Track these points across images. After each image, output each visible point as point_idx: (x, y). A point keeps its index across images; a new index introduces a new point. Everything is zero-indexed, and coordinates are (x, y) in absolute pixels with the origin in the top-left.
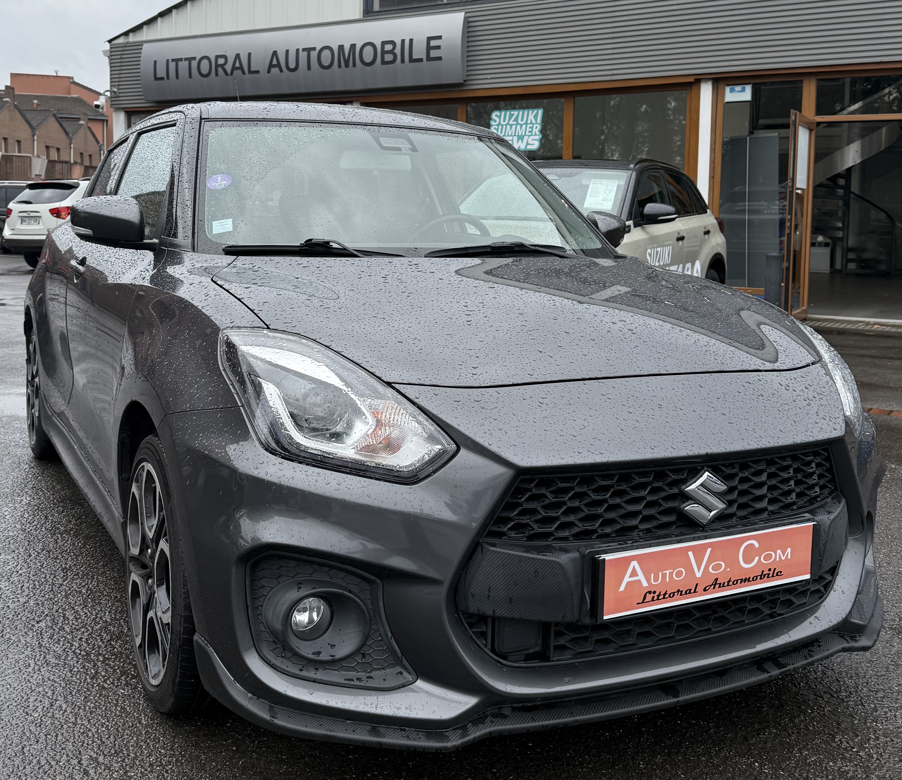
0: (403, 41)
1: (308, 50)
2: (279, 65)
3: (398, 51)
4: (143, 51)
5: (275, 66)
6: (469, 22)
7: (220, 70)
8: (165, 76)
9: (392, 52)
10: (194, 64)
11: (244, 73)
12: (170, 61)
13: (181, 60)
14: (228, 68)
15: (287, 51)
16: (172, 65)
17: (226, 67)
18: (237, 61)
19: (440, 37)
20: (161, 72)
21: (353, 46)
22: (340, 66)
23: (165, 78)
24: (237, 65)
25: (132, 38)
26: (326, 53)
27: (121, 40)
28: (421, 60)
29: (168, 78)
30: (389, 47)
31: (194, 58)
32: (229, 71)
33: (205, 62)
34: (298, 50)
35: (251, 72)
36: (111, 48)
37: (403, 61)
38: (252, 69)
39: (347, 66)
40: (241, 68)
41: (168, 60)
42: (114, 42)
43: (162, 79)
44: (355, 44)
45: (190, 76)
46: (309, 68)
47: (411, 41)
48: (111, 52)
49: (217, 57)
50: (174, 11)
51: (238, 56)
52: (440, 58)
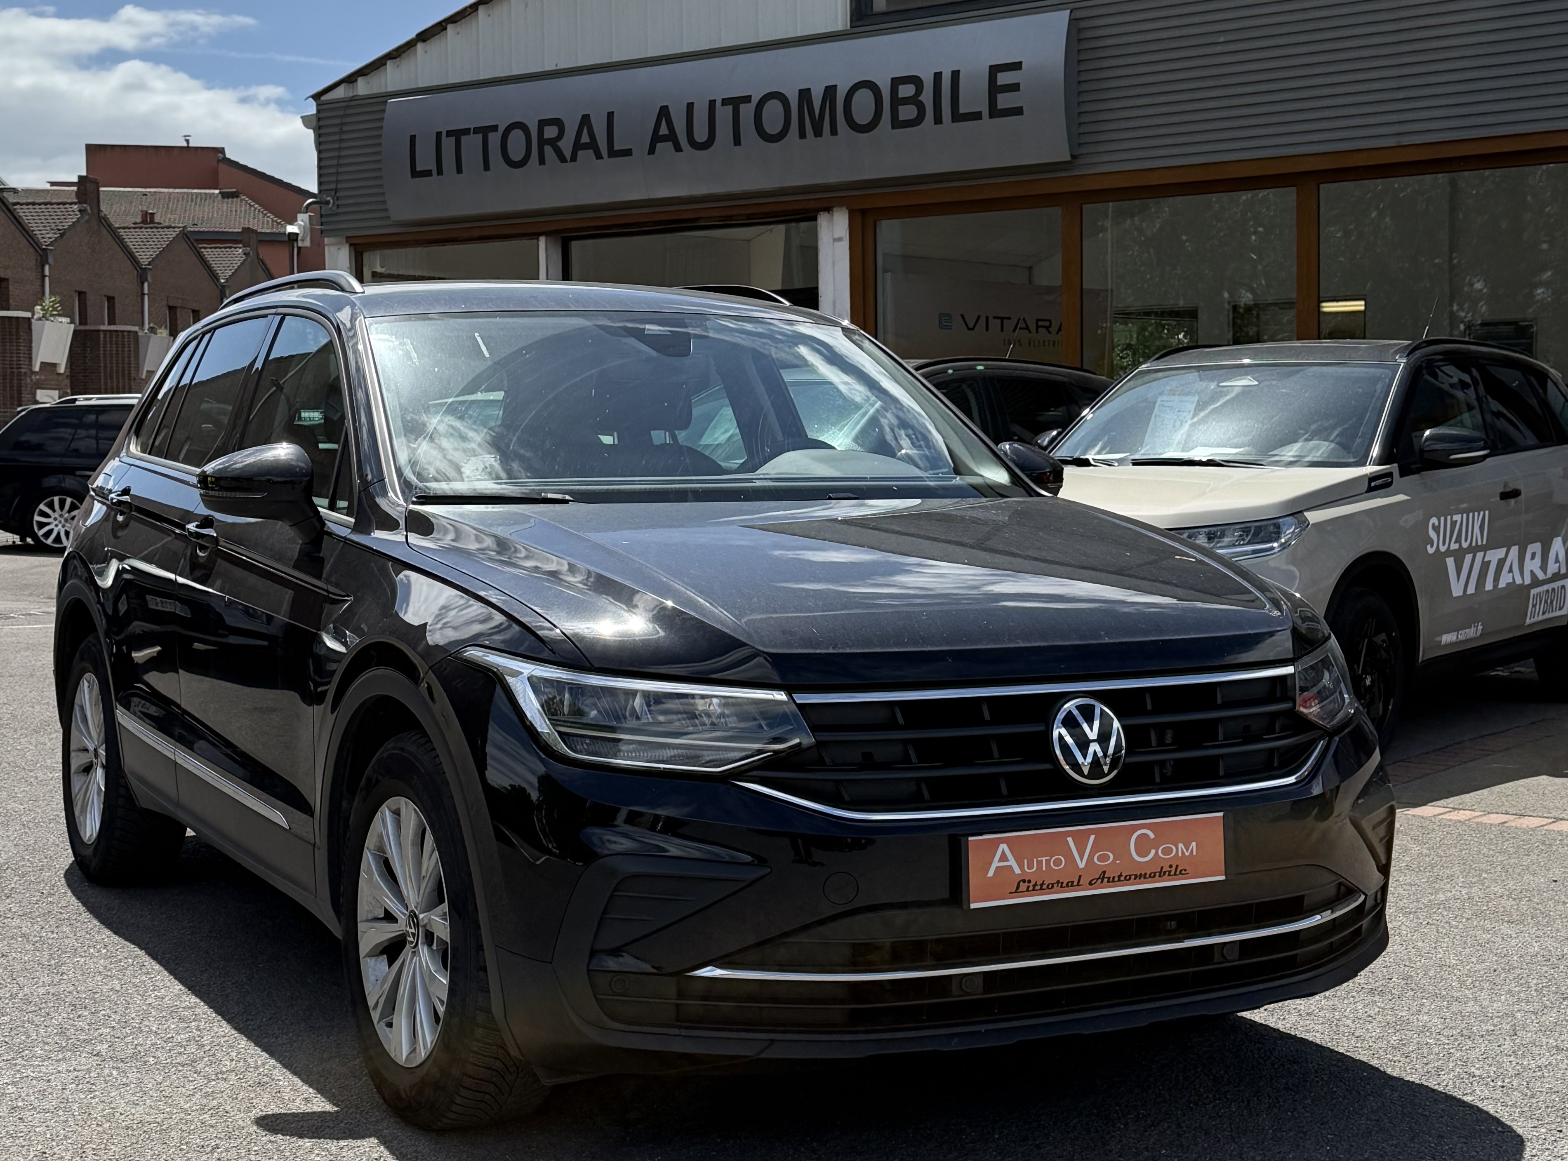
0: (938, 76)
1: (735, 103)
2: (672, 137)
3: (927, 98)
4: (386, 115)
5: (665, 139)
6: (1079, 30)
7: (548, 149)
8: (433, 167)
9: (914, 100)
10: (494, 139)
11: (599, 156)
12: (444, 134)
13: (466, 131)
14: (566, 145)
15: (690, 106)
16: (448, 144)
17: (559, 144)
18: (585, 131)
19: (1016, 66)
20: (426, 161)
21: (830, 91)
22: (802, 135)
23: (435, 172)
24: (585, 139)
25: (362, 88)
26: (774, 108)
27: (340, 93)
28: (977, 116)
29: (440, 172)
30: (907, 91)
31: (495, 128)
32: (568, 155)
33: (517, 136)
34: (712, 103)
35: (613, 153)
36: (318, 111)
37: (938, 120)
38: (617, 147)
39: (818, 133)
40: (593, 145)
41: (439, 134)
42: (324, 98)
43: (428, 173)
44: (836, 86)
45: (487, 167)
46: (737, 141)
47: (955, 75)
48: (319, 119)
49: (542, 124)
50: (450, 27)
51: (585, 120)
52: (1018, 111)
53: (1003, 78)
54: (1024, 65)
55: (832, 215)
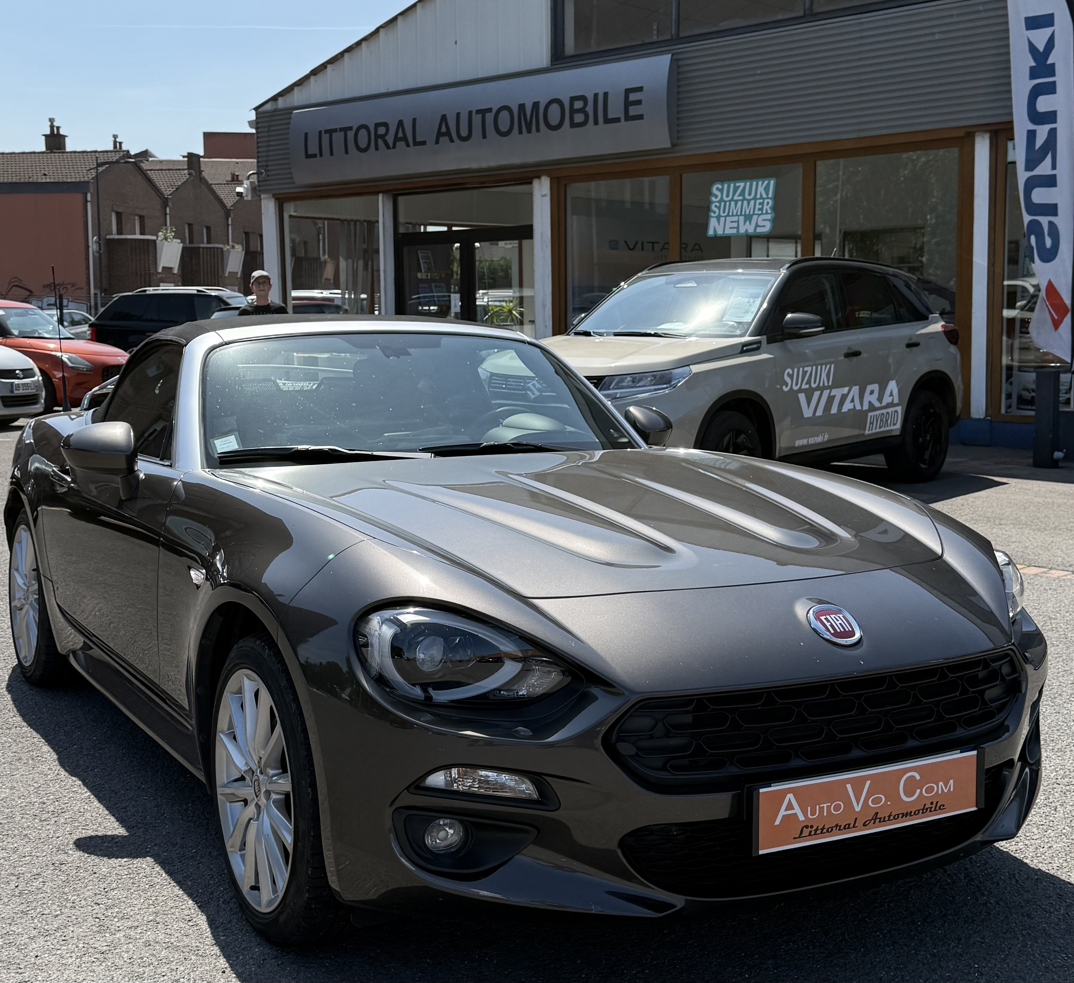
0: (596, 95)
1: (483, 112)
2: (448, 134)
3: (590, 109)
4: (292, 121)
5: (444, 134)
6: (676, 67)
7: (380, 142)
8: (318, 152)
9: (582, 110)
10: (351, 134)
11: (408, 145)
12: (323, 132)
13: (335, 130)
14: (390, 139)
15: (458, 114)
16: (326, 137)
17: (387, 138)
18: (400, 130)
19: (640, 89)
20: (313, 149)
21: (536, 105)
22: (521, 132)
23: (318, 155)
24: (400, 135)
25: (280, 104)
26: (504, 116)
27: (268, 107)
28: (617, 120)
29: (321, 155)
30: (578, 105)
31: (350, 128)
32: (391, 144)
33: (363, 132)
34: (470, 112)
35: (416, 143)
36: (257, 118)
37: (596, 123)
38: (418, 139)
39: (529, 131)
40: (405, 139)
41: (320, 132)
42: (260, 110)
43: (314, 156)
45: (347, 152)
46: (484, 136)
47: (606, 94)
48: (257, 123)
49: (377, 125)
50: (329, 67)
51: (401, 123)
52: (640, 117)
53: (633, 97)
54: (644, 89)
55: (541, 181)
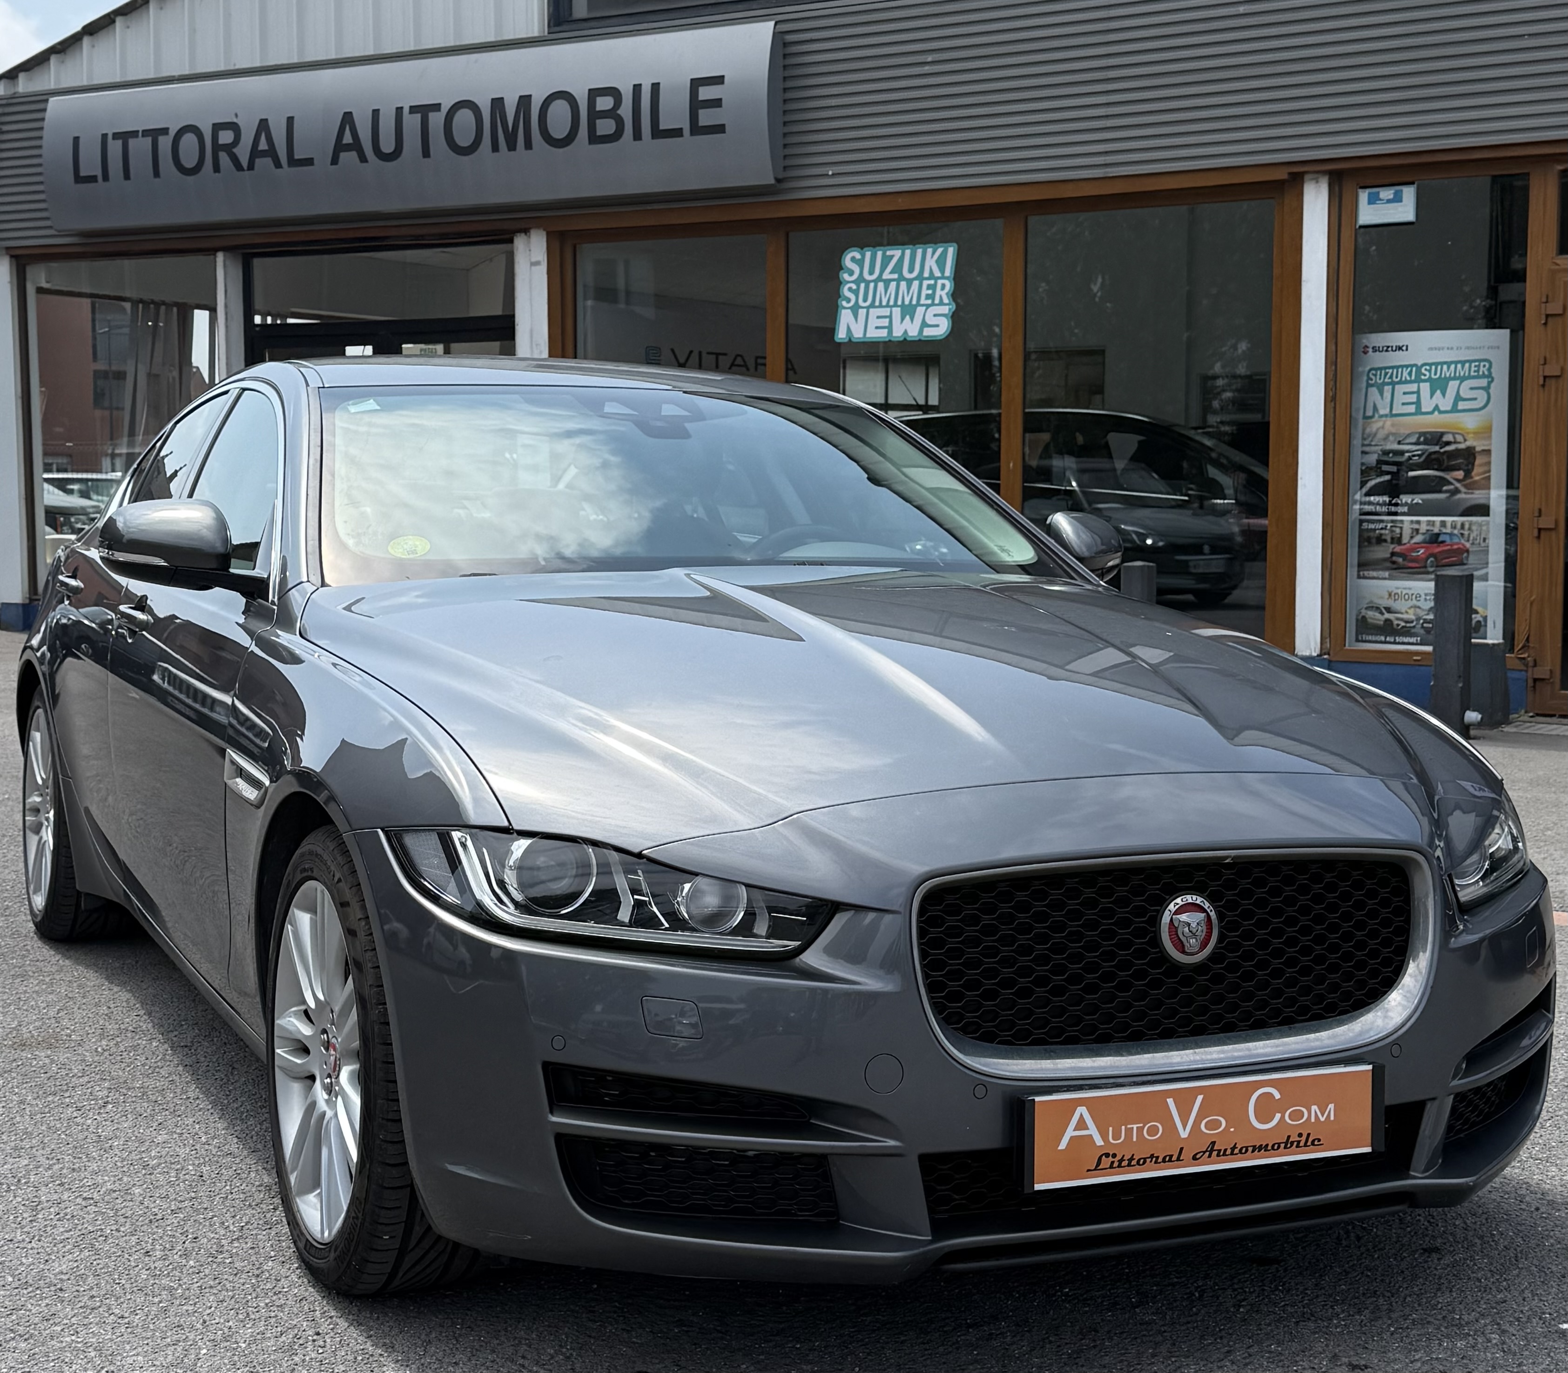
0: (637, 88)
1: (424, 110)
2: (356, 146)
3: (626, 111)
4: (48, 114)
5: (348, 148)
6: (785, 45)
7: (223, 157)
8: (99, 173)
9: (612, 114)
10: (165, 143)
11: (278, 165)
12: (110, 137)
13: (134, 134)
14: (243, 152)
15: (376, 113)
16: (114, 148)
17: (235, 150)
18: (263, 137)
19: (719, 80)
20: (90, 165)
21: (525, 101)
22: (495, 148)
23: (100, 178)
24: (263, 145)
25: (24, 85)
26: (465, 118)
28: (677, 133)
29: (106, 177)
30: (604, 103)
31: (165, 131)
32: (244, 161)
33: (190, 139)
34: (399, 110)
35: (293, 162)
37: (637, 136)
38: (297, 156)
39: (512, 147)
40: (271, 152)
41: (104, 136)
43: (92, 179)
45: (157, 174)
46: (426, 153)
47: (655, 87)
49: (217, 128)
50: (119, 21)
51: (263, 125)
52: (720, 129)
53: (705, 93)
54: (726, 79)
55: (529, 237)
